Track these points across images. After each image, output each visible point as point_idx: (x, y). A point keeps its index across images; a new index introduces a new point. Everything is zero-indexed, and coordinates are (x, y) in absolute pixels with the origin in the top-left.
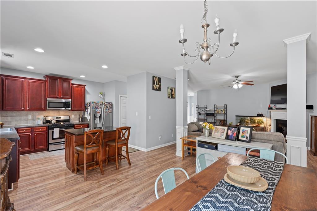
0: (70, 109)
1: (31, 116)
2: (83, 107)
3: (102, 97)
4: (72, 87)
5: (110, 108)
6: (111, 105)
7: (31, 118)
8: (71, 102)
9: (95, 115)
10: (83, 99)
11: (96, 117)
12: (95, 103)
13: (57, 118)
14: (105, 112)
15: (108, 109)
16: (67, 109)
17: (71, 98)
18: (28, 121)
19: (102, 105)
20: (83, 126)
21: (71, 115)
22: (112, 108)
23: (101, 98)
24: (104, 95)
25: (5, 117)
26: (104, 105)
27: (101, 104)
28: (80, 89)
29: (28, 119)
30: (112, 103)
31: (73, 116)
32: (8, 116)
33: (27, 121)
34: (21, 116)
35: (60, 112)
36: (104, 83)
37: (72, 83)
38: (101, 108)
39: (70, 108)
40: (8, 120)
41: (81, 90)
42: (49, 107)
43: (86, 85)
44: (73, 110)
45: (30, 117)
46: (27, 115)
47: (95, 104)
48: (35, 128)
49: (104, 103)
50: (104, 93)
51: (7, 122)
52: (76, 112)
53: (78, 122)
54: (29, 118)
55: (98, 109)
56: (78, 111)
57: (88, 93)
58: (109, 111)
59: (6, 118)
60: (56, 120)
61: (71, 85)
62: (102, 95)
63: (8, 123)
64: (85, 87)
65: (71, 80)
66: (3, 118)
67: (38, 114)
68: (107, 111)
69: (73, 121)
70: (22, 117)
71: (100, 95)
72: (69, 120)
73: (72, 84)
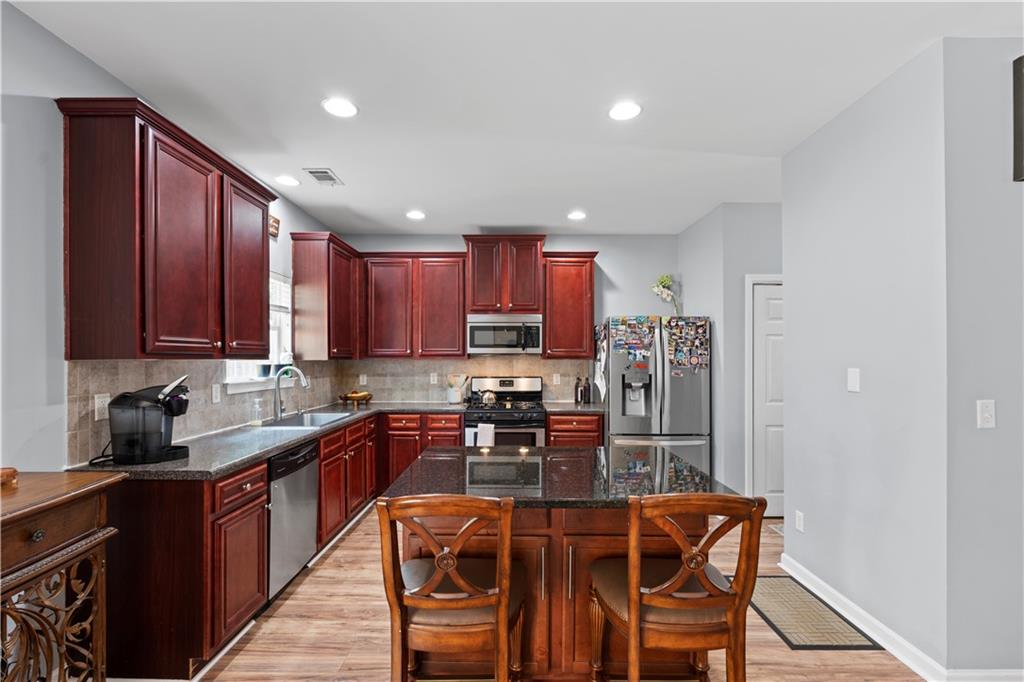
0: (539, 350)
1: (436, 374)
2: (586, 342)
3: (669, 299)
4: (545, 266)
5: (697, 343)
6: (704, 330)
7: (436, 382)
8: (541, 325)
9: (623, 376)
10: (586, 309)
11: (630, 386)
12: (624, 323)
13: (502, 384)
14: (671, 362)
15: (685, 349)
16: (530, 350)
17: (541, 309)
18: (430, 392)
19: (657, 331)
20: (579, 422)
21: (550, 375)
22: (708, 343)
23: (664, 300)
24: (680, 286)
25: (379, 375)
26: (665, 334)
27: (651, 329)
28: (573, 270)
29: (429, 384)
30: (706, 319)
31: (556, 379)
32: (385, 375)
33: (427, 390)
34: (413, 375)
35: (515, 362)
36: (676, 236)
37: (544, 250)
38: (650, 345)
39: (538, 346)
40: (386, 387)
41: (579, 275)
42: (473, 345)
43: (596, 253)
44: (550, 357)
45: (434, 379)
46: (426, 373)
47: (623, 327)
48: (430, 416)
49: (664, 322)
50: (677, 279)
51: (383, 390)
52: (567, 365)
53: (574, 401)
54: (432, 382)
55: (638, 352)
56: (573, 361)
57: (612, 285)
58: (694, 360)
59: (382, 378)
60: (496, 393)
61: (541, 261)
62: (668, 288)
63: (386, 394)
64: (596, 259)
65: (541, 238)
66: (377, 378)
67: (451, 369)
68: (683, 358)
69: (557, 399)
70: (417, 378)
71: (656, 290)
72: (541, 392)
73: (546, 255)
